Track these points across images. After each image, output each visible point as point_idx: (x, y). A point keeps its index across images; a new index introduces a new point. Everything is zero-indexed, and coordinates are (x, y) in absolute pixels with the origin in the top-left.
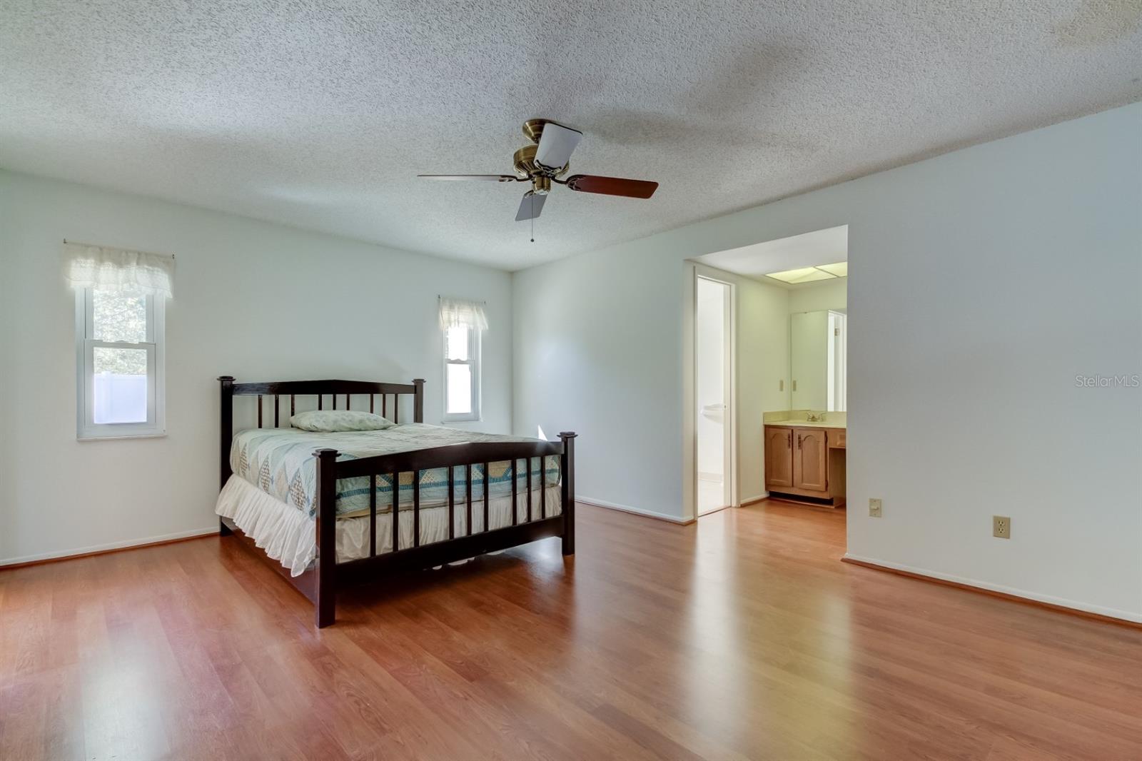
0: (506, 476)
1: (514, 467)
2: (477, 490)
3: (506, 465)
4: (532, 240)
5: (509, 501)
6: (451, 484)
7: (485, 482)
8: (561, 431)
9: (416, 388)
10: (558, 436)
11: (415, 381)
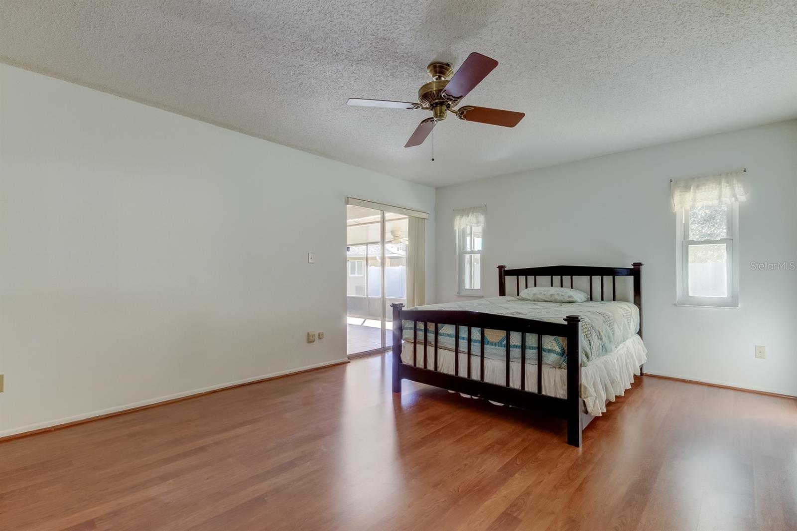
0: (501, 344)
1: (508, 338)
2: (476, 348)
3: (502, 334)
4: (433, 160)
5: (503, 365)
6: (457, 337)
7: (483, 342)
8: (567, 315)
9: (635, 272)
10: (564, 319)
11: (635, 265)
